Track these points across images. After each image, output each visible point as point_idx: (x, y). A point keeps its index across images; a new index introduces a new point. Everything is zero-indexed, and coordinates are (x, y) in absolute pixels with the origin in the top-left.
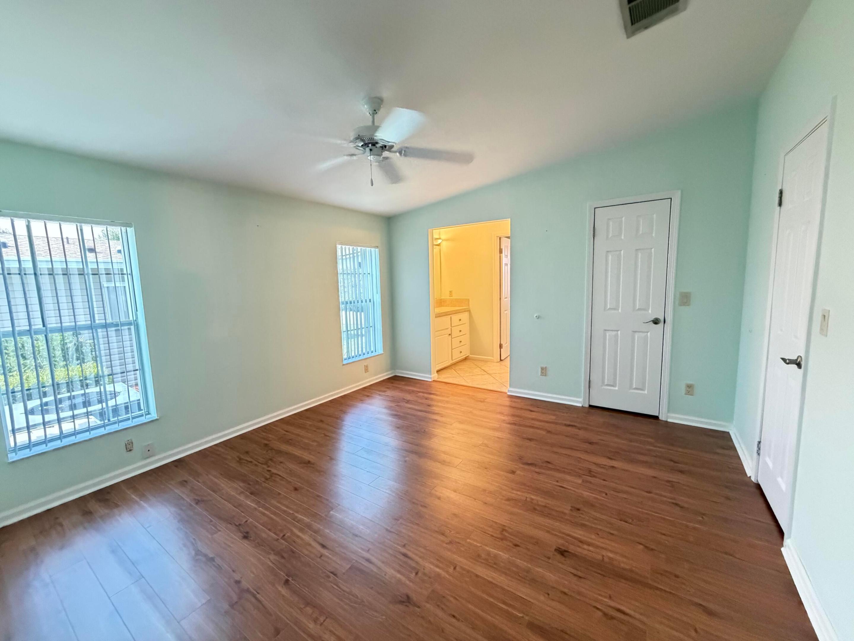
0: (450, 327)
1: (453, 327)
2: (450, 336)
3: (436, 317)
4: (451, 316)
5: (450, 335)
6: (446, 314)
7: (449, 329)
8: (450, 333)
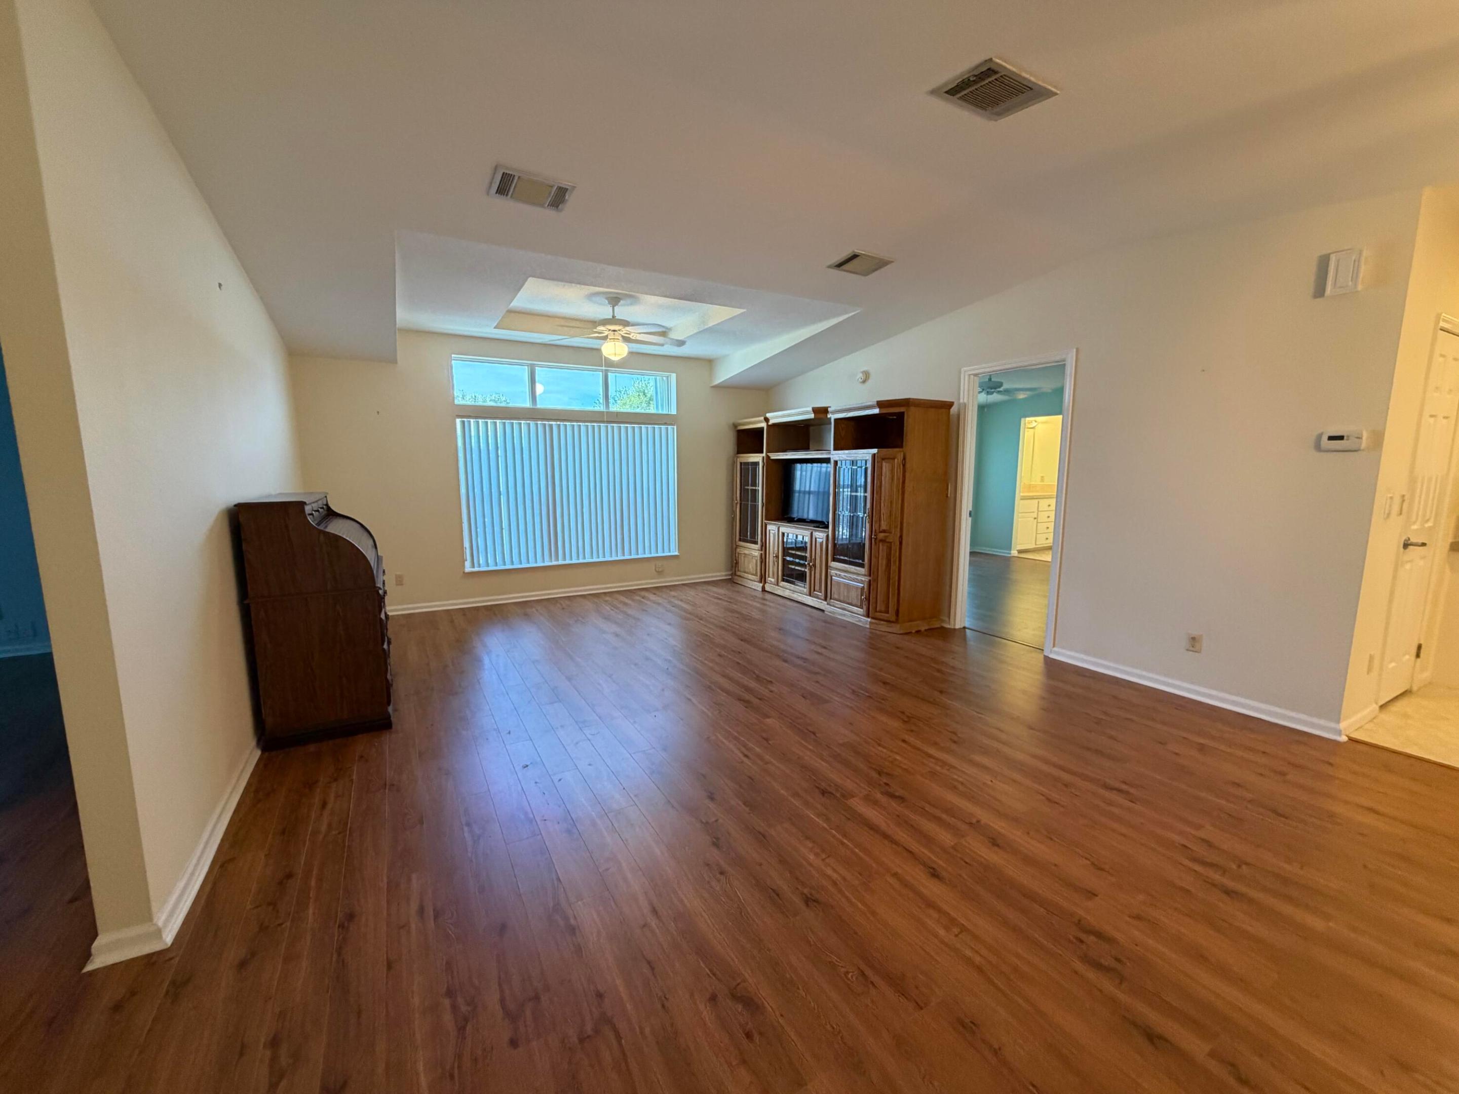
0: (1037, 511)
1: (1041, 511)
2: (1036, 520)
3: (1021, 499)
4: (1039, 500)
5: (1035, 518)
6: (1032, 498)
7: (1036, 514)
8: (1036, 516)
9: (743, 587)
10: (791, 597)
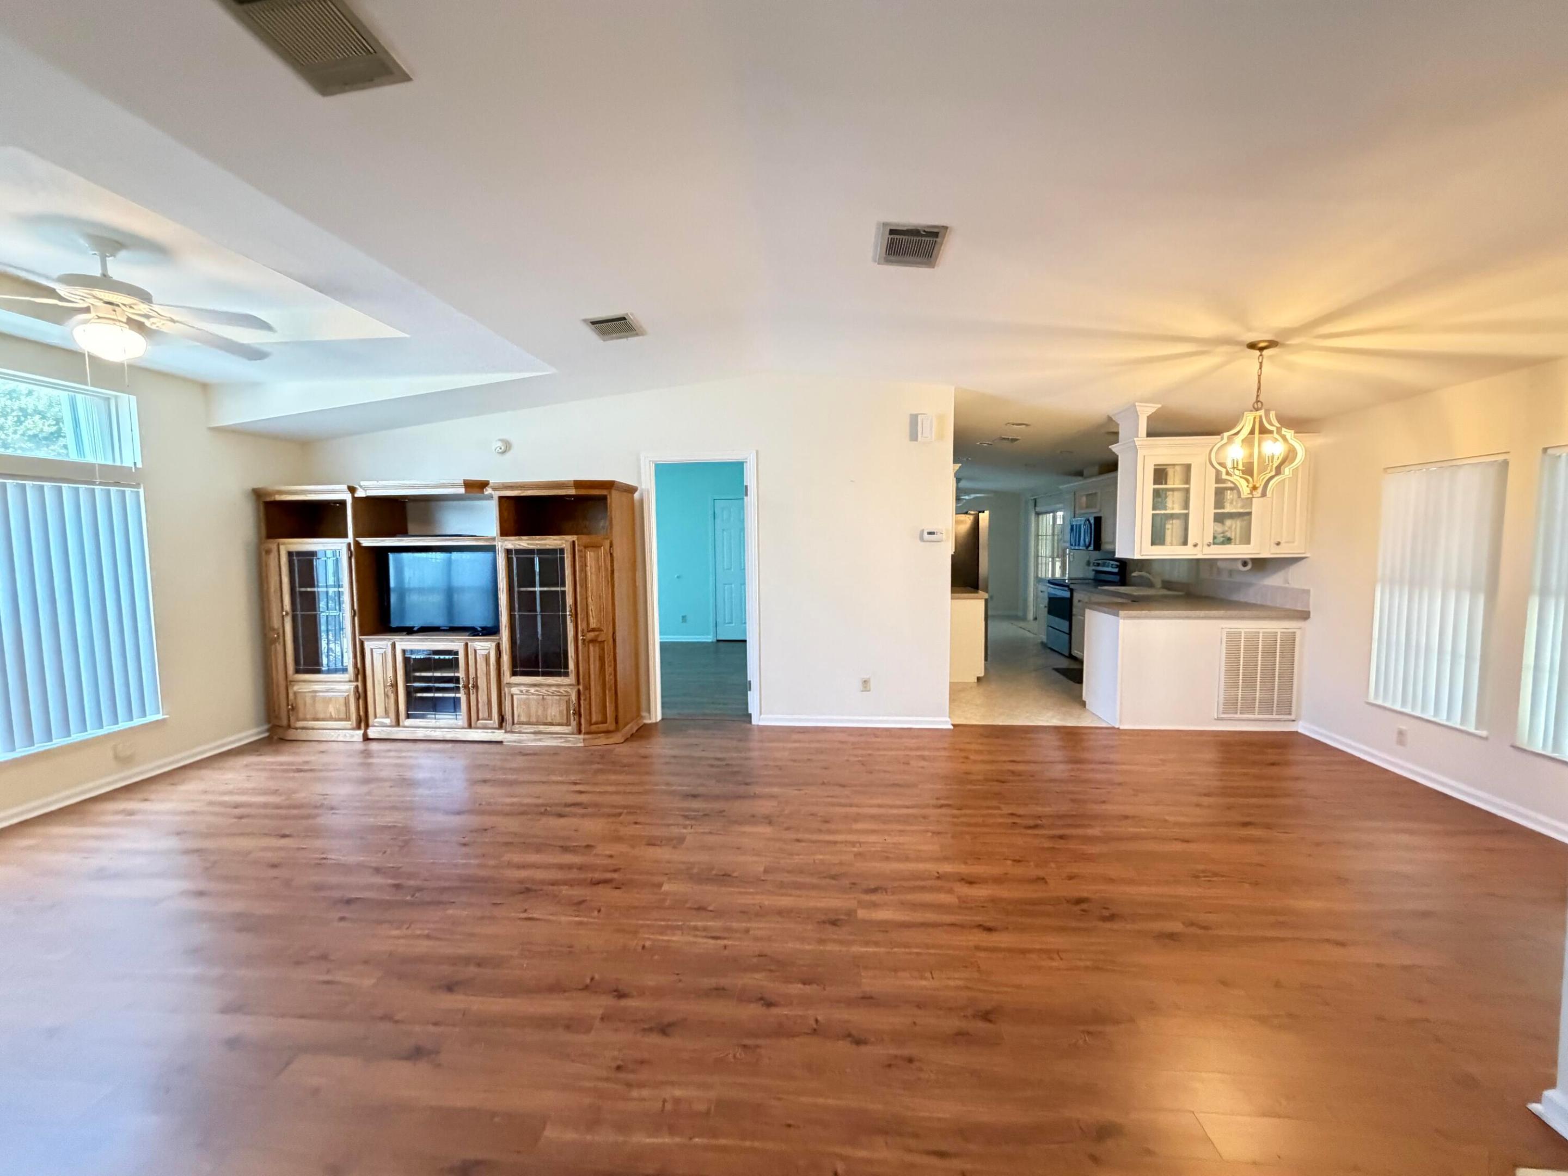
9: (313, 743)
10: (430, 736)
